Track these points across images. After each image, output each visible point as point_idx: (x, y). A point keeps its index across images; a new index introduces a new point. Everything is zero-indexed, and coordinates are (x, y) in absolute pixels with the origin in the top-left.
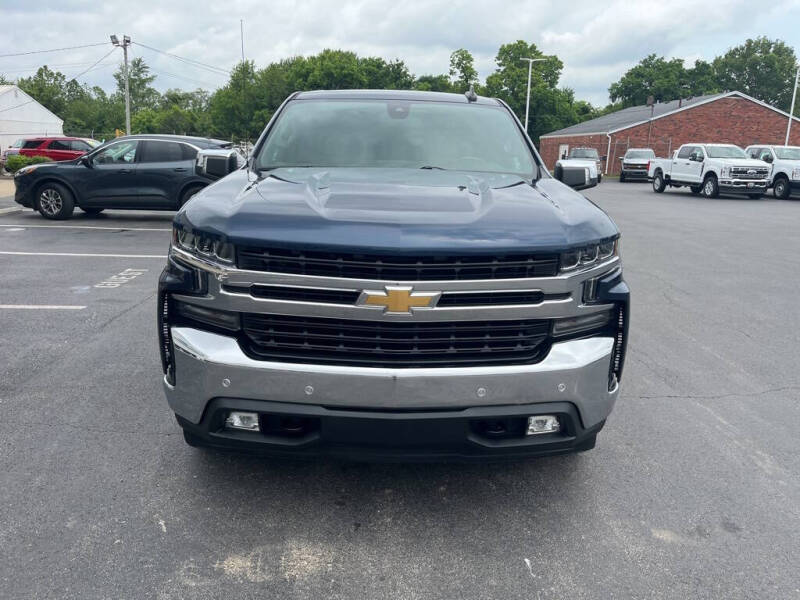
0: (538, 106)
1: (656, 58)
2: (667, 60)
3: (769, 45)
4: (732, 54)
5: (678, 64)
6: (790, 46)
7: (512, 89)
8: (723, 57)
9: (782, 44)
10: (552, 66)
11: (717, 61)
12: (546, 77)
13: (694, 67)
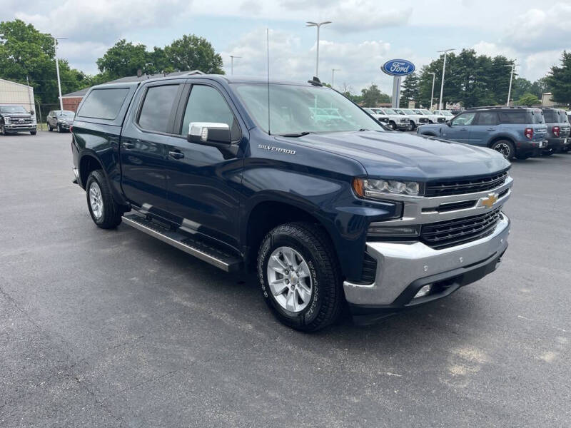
0: (44, 73)
1: (126, 43)
2: (135, 44)
3: (197, 40)
4: (175, 44)
5: (142, 48)
6: (209, 42)
7: (17, 58)
8: (170, 46)
9: (205, 40)
10: (48, 42)
11: (167, 48)
12: (45, 50)
13: (154, 51)
